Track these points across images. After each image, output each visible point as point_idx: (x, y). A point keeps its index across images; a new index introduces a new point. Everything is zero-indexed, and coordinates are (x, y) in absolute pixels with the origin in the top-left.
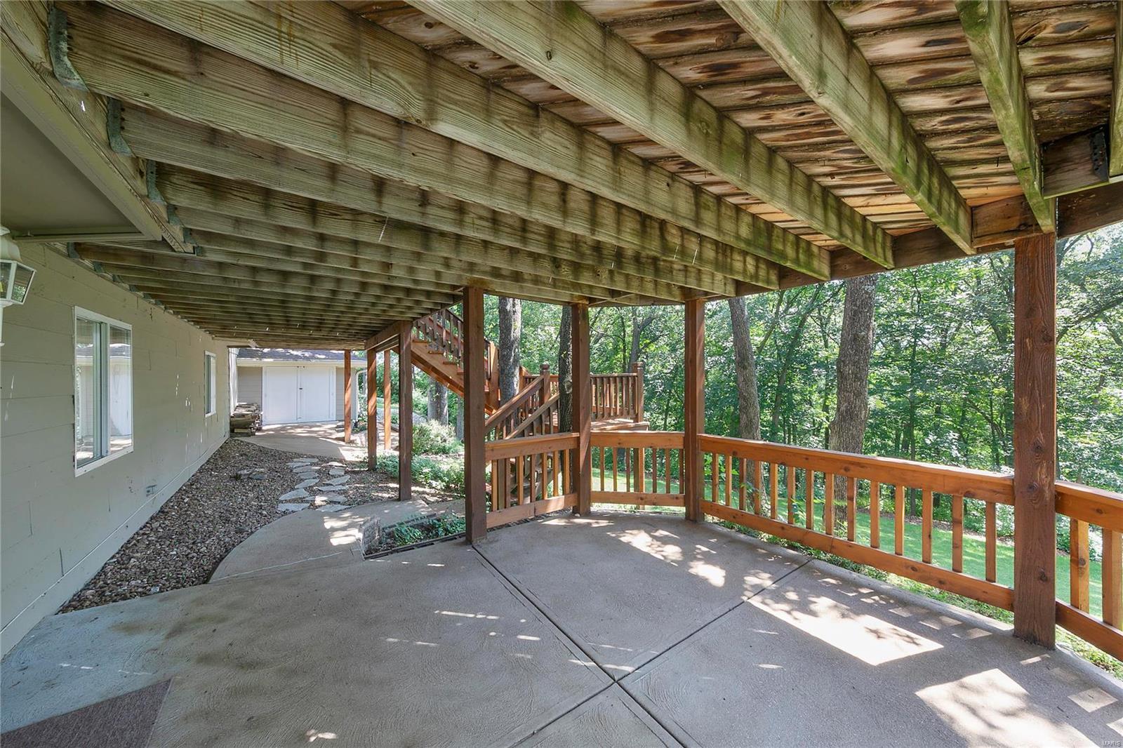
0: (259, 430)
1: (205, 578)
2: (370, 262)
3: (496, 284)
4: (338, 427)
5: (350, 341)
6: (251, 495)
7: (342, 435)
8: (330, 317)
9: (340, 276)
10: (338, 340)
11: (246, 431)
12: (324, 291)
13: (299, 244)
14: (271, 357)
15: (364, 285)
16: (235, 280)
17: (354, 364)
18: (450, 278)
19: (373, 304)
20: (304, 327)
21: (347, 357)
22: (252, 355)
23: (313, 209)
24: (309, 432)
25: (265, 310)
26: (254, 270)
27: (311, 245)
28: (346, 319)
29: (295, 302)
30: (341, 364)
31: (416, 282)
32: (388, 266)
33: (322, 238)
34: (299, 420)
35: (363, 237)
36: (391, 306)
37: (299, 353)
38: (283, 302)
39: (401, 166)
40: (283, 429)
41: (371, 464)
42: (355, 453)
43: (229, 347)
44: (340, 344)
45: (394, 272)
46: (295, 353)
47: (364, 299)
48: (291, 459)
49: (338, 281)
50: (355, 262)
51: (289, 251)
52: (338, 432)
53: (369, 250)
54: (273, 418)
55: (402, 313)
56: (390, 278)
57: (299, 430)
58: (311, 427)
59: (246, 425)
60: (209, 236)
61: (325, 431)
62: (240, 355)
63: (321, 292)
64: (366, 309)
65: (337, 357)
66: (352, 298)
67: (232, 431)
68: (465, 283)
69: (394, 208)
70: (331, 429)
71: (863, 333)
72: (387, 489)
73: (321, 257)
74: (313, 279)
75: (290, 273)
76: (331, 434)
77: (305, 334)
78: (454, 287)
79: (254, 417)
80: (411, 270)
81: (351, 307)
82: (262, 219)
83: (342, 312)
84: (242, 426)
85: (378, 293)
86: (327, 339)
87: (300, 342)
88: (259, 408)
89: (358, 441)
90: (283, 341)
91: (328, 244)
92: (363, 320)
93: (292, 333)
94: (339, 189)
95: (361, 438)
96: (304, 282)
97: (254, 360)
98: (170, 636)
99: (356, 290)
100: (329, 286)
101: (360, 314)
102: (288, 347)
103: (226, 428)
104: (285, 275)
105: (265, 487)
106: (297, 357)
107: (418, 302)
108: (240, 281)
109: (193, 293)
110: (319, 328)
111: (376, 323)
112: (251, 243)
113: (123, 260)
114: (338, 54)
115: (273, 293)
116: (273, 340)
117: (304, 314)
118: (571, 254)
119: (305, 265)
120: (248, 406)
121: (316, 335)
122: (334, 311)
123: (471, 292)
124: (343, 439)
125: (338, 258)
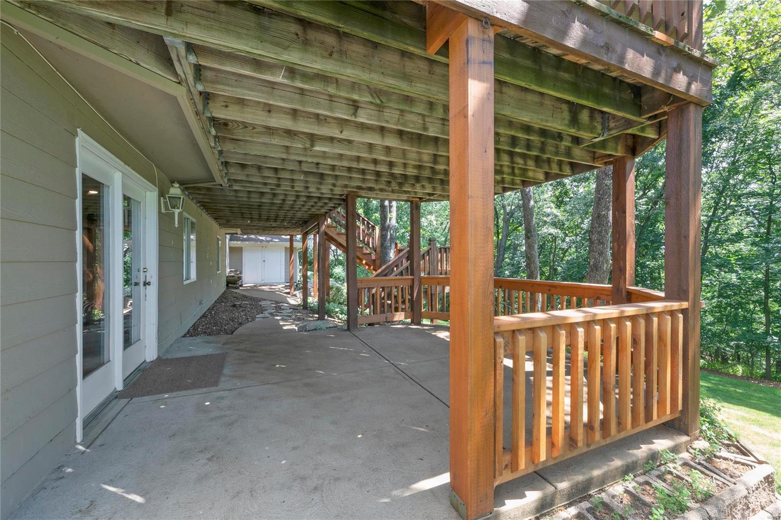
0: (241, 286)
1: (232, 334)
2: (299, 187)
3: (363, 193)
4: (286, 286)
5: (292, 228)
6: (242, 314)
7: (288, 291)
8: (282, 213)
9: (287, 193)
10: (286, 228)
11: (235, 286)
12: (279, 200)
13: (270, 181)
14: (248, 241)
15: (298, 196)
16: (240, 197)
17: (295, 244)
18: (338, 191)
19: (303, 205)
20: (268, 220)
21: (291, 240)
22: (238, 239)
23: (276, 170)
24: (270, 289)
25: (250, 211)
26: (249, 192)
27: (275, 182)
28: (290, 214)
29: (265, 206)
30: (288, 244)
31: (322, 194)
32: (307, 188)
33: (279, 178)
34: (263, 282)
35: (295, 177)
36: (312, 206)
37: (263, 238)
38: (260, 206)
39: (306, 156)
40: (255, 286)
41: (305, 305)
42: (295, 300)
43: (226, 234)
44: (287, 231)
45: (310, 190)
46: (261, 238)
47: (298, 203)
48: (260, 301)
49: (286, 195)
50: (293, 187)
51: (265, 184)
52: (286, 289)
53: (298, 182)
54: (249, 279)
55: (319, 209)
56: (309, 192)
57: (264, 287)
58: (271, 286)
59: (235, 283)
60: (236, 181)
61: (279, 289)
62: (231, 240)
63: (278, 201)
64: (300, 208)
65: (285, 240)
66: (292, 203)
67: (227, 285)
68: (345, 193)
69: (305, 168)
70: (282, 287)
71: (603, 213)
72: (312, 317)
73: (278, 185)
74: (274, 195)
75: (265, 192)
76: (283, 290)
77: (268, 224)
78: (342, 195)
79: (238, 278)
80: (318, 189)
81: (292, 207)
82: (258, 174)
83: (288, 210)
84: (233, 282)
85: (305, 200)
86: (280, 228)
87: (264, 230)
88: (241, 273)
89: (298, 295)
90: (256, 229)
91: (281, 180)
92: (299, 215)
93: (261, 224)
94: (285, 162)
95: (299, 294)
96: (270, 196)
97: (239, 242)
98: (223, 345)
99: (294, 199)
100: (282, 197)
101: (297, 211)
102: (258, 233)
103: (225, 283)
104: (262, 194)
105: (248, 311)
106: (262, 241)
107: (326, 203)
108: (242, 197)
109: (220, 203)
110: (275, 220)
111: (306, 216)
112: (251, 182)
113: (201, 191)
114: (284, 134)
115: (255, 202)
116: (250, 229)
117: (269, 212)
118: (388, 178)
119: (272, 189)
120: (236, 271)
121: (274, 224)
122: (283, 210)
123: (349, 198)
124: (288, 293)
125: (285, 186)
